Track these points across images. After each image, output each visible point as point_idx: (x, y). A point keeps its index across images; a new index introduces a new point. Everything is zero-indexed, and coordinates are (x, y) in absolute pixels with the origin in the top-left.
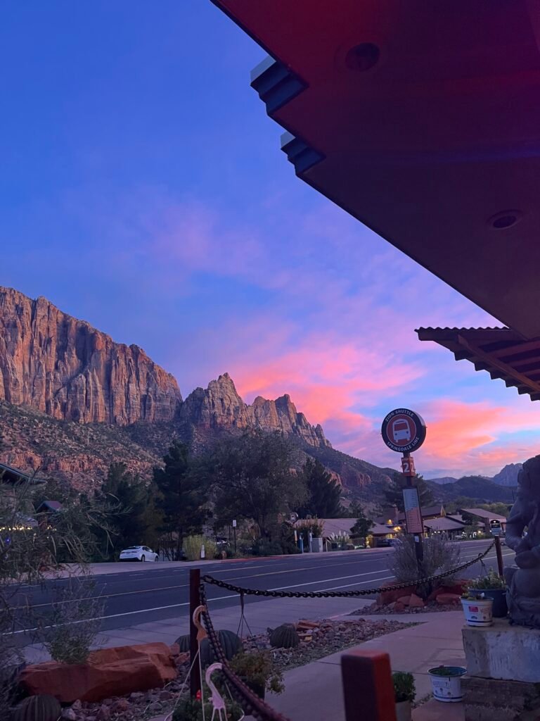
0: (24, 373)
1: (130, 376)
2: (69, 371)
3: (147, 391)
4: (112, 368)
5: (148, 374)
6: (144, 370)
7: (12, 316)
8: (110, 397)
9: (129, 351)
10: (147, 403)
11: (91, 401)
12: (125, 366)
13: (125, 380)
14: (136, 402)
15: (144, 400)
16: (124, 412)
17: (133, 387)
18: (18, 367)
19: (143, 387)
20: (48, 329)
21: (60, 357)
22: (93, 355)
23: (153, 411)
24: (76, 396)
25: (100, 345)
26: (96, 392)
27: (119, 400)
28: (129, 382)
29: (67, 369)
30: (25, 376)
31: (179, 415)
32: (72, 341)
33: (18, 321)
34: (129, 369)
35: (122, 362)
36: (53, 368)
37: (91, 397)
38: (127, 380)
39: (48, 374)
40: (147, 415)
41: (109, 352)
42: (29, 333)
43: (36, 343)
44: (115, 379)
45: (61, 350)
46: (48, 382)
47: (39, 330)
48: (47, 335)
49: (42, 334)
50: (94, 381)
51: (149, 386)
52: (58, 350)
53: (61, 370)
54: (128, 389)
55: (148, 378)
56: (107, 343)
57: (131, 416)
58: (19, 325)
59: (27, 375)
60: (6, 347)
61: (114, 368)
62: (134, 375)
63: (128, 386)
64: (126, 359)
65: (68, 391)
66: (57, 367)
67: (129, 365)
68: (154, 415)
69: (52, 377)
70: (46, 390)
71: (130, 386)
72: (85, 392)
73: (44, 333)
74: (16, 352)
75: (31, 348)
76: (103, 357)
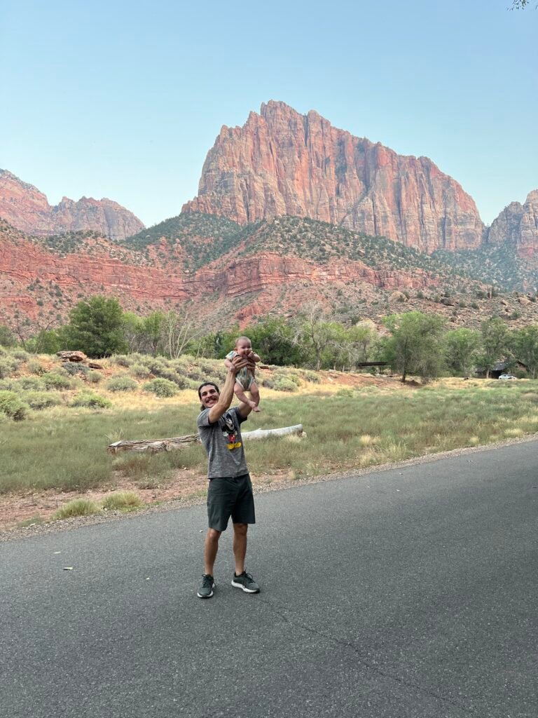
0: (305, 201)
1: (422, 196)
2: (352, 195)
3: (445, 213)
4: (401, 186)
5: (443, 191)
6: (438, 186)
7: (286, 133)
8: (402, 223)
9: (419, 164)
10: (446, 227)
11: (381, 229)
12: (415, 184)
13: (417, 200)
14: (432, 228)
15: (443, 223)
16: (420, 241)
17: (427, 208)
18: (300, 193)
19: (440, 208)
20: (324, 147)
21: (341, 180)
22: (378, 173)
23: (454, 237)
24: (364, 224)
25: (385, 160)
26: (386, 216)
27: (413, 226)
28: (422, 203)
29: (350, 193)
30: (308, 204)
31: (487, 241)
32: (350, 160)
33: (293, 138)
34: (421, 186)
35: (412, 179)
36: (334, 193)
37: (380, 224)
38: (420, 200)
39: (331, 199)
40: (447, 242)
41: (395, 166)
42: (305, 151)
43: (314, 164)
44: (406, 200)
45: (341, 170)
46: (332, 208)
47: (316, 149)
48: (323, 155)
49: (319, 154)
50: (382, 204)
51: (446, 206)
52: (337, 172)
53: (343, 194)
54: (422, 211)
55: (444, 197)
56: (392, 156)
57: (428, 244)
58: (294, 142)
59: (309, 202)
60: (285, 170)
61: (403, 186)
62: (427, 194)
63: (422, 208)
64: (415, 175)
65: (354, 218)
66: (338, 193)
67: (420, 181)
68: (456, 241)
69: (335, 203)
70: (331, 219)
71: (424, 208)
72: (373, 217)
73: (320, 152)
74: (296, 175)
75: (311, 170)
76: (390, 175)
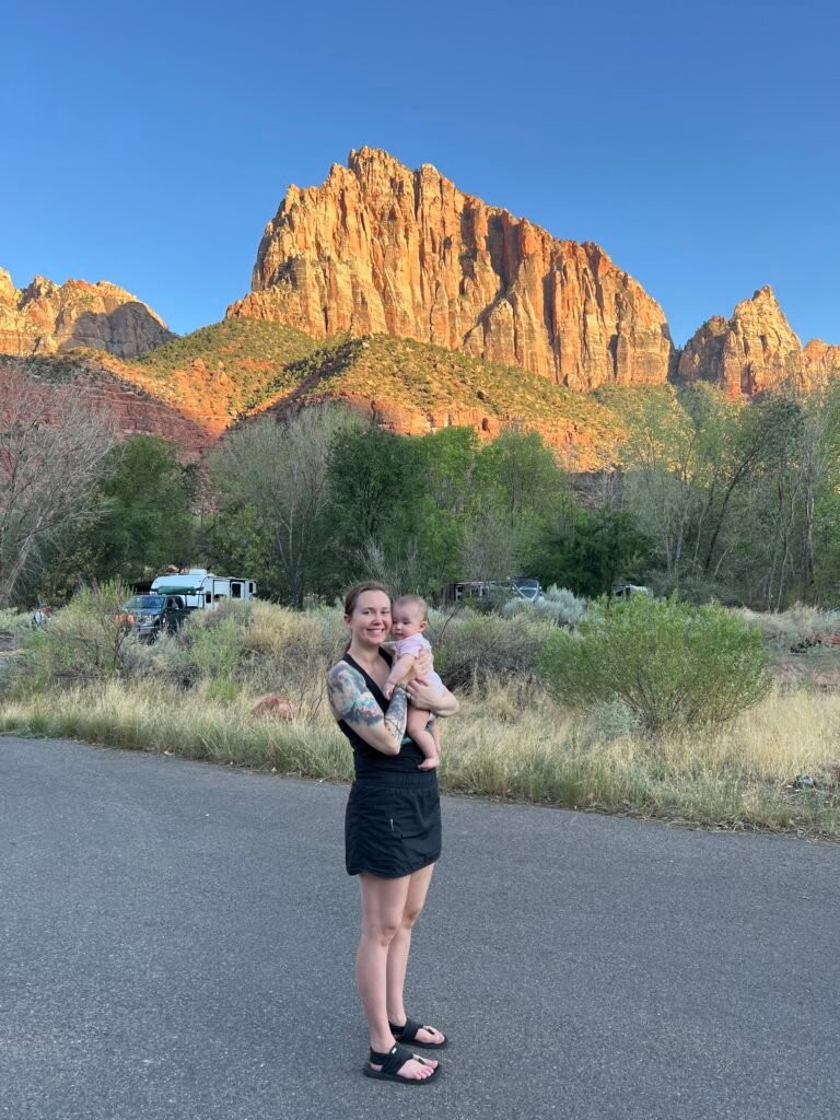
0: (414, 302)
1: (587, 301)
2: (483, 296)
3: (618, 327)
4: (556, 285)
5: (617, 296)
7: (387, 199)
8: (555, 342)
9: (581, 253)
10: (619, 350)
11: (524, 349)
12: (577, 283)
13: (579, 308)
14: (600, 349)
15: (614, 344)
16: (581, 368)
17: (592, 320)
18: (405, 291)
19: (611, 321)
20: (444, 223)
21: (468, 272)
22: (522, 265)
23: (630, 365)
24: (499, 341)
25: (532, 244)
26: (532, 331)
27: (570, 347)
28: (585, 312)
29: (480, 293)
30: (417, 307)
31: (676, 372)
32: (482, 244)
33: (397, 207)
34: (585, 288)
35: (571, 274)
36: (457, 293)
37: (523, 342)
38: (582, 308)
39: (450, 302)
40: (619, 373)
41: (548, 259)
42: (415, 228)
43: (428, 247)
44: (563, 308)
45: (468, 259)
46: (452, 316)
47: (430, 225)
48: (442, 233)
49: (436, 232)
50: (527, 312)
51: (620, 317)
52: (462, 258)
53: (471, 295)
54: (585, 325)
55: (619, 304)
56: (543, 240)
57: (592, 374)
58: (399, 215)
59: (419, 306)
60: (384, 256)
61: (559, 286)
62: (593, 300)
63: (585, 320)
64: (577, 269)
65: (485, 332)
66: (463, 291)
67: (584, 279)
68: (633, 371)
69: (458, 308)
70: (451, 332)
71: (588, 320)
72: (513, 331)
73: (437, 229)
74: (399, 264)
75: (422, 255)
76: (540, 268)
